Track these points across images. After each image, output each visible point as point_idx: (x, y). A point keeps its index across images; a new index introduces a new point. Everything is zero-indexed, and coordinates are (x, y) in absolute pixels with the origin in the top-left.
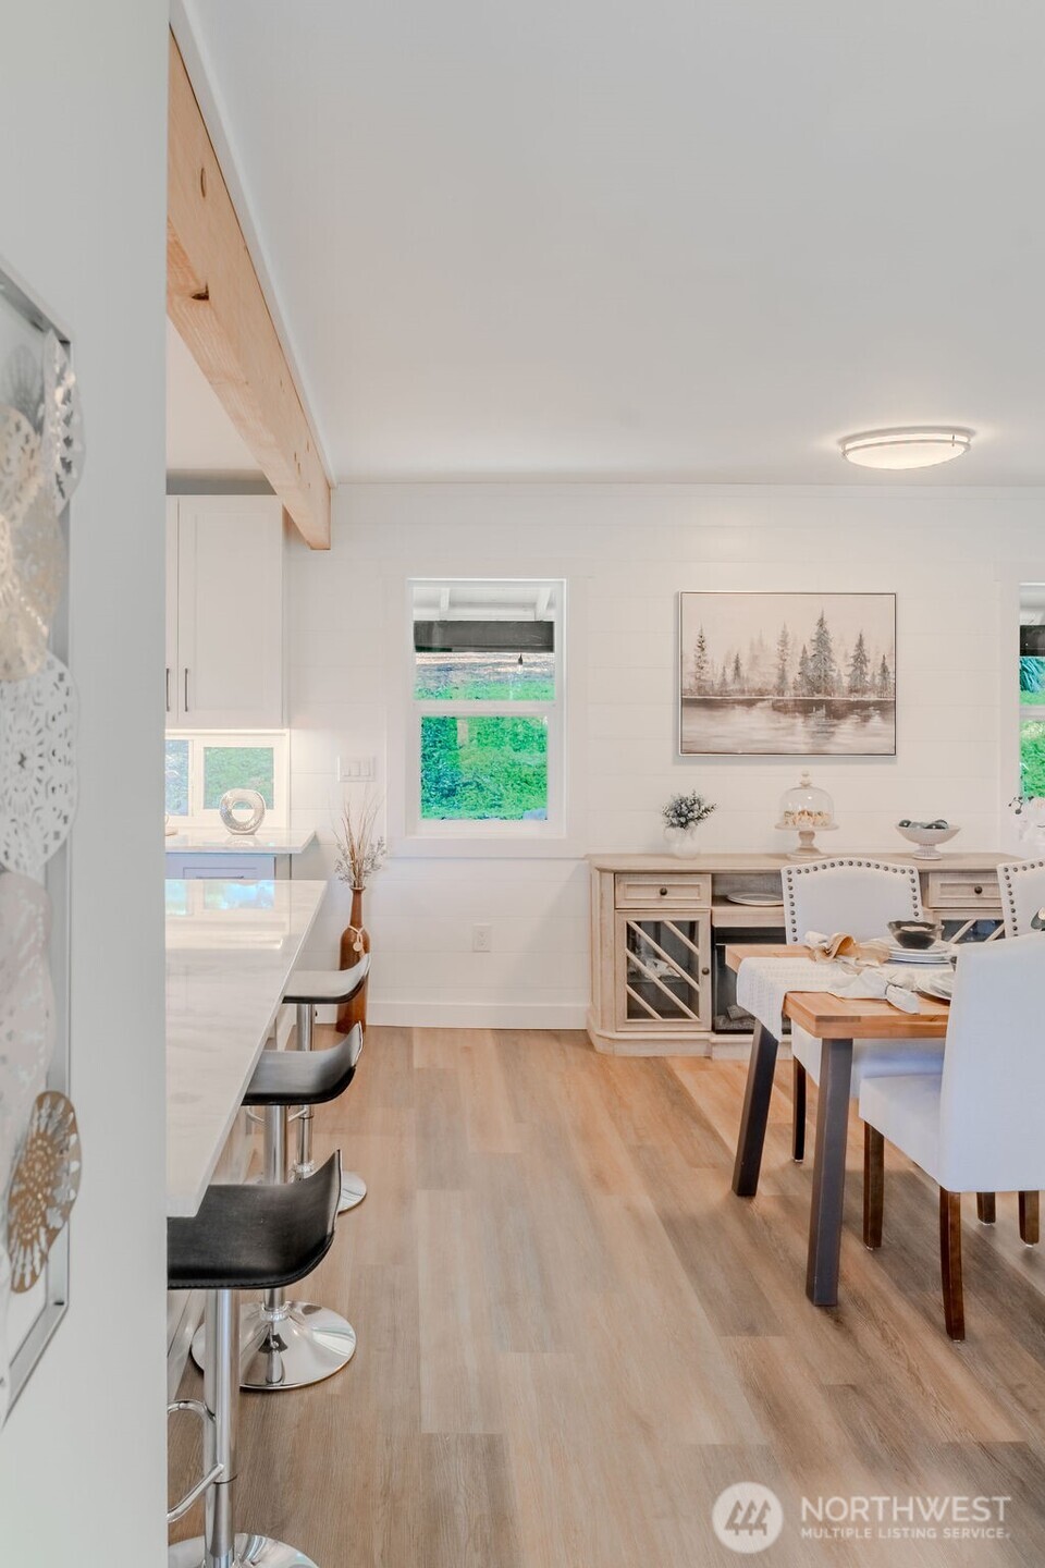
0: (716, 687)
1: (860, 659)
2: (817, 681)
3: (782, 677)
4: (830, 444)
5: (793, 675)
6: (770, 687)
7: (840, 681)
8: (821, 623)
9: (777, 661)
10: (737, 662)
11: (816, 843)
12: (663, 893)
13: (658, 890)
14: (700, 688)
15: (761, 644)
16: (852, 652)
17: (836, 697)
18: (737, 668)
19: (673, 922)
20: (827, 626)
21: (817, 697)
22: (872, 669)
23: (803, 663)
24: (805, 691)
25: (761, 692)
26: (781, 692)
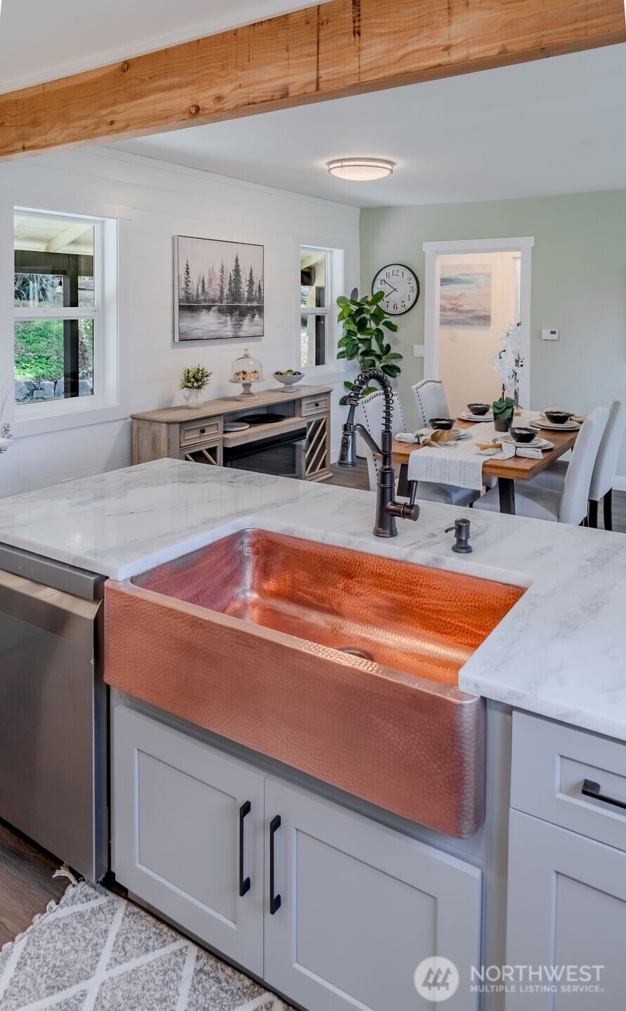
0: (195, 298)
1: (251, 282)
2: (235, 294)
3: (222, 292)
4: (322, 164)
5: (226, 291)
6: (217, 298)
7: (244, 294)
8: (237, 260)
9: (219, 282)
10: (203, 282)
11: (252, 390)
12: (203, 431)
13: (199, 430)
14: (187, 298)
15: (213, 271)
16: (248, 279)
17: (243, 304)
18: (203, 286)
19: (206, 450)
20: (240, 263)
21: (236, 304)
22: (255, 287)
23: (230, 284)
24: (230, 300)
25: (214, 301)
26: (221, 302)
